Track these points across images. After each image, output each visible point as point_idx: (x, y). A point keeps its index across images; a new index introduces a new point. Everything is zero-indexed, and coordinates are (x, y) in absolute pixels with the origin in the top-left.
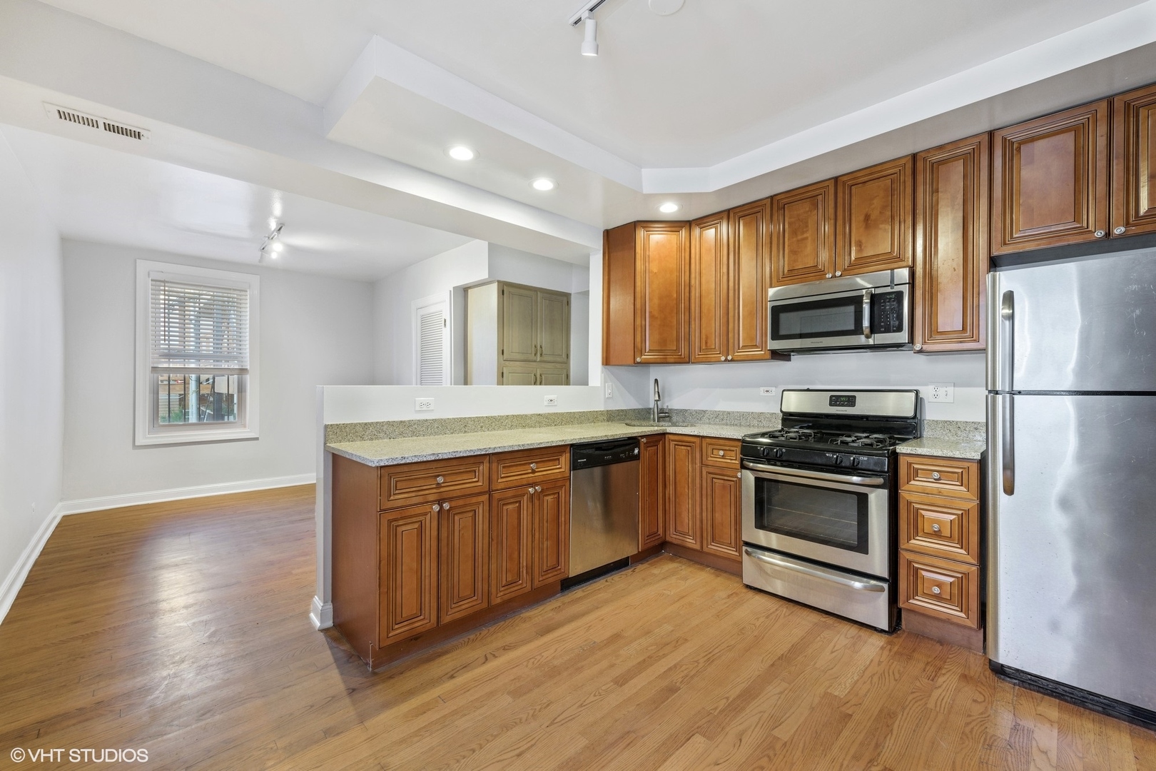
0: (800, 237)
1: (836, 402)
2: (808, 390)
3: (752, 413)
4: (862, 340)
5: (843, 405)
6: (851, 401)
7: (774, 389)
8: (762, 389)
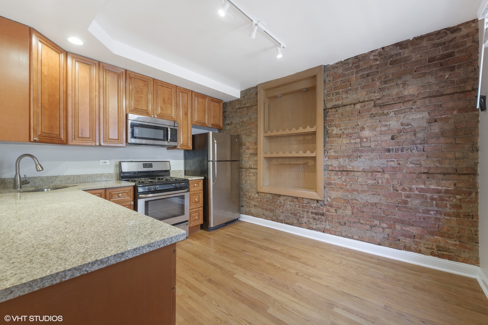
0: (140, 95)
1: (145, 166)
2: (132, 161)
3: (96, 174)
4: (166, 143)
5: (148, 167)
6: (151, 166)
7: (108, 161)
8: (101, 161)
